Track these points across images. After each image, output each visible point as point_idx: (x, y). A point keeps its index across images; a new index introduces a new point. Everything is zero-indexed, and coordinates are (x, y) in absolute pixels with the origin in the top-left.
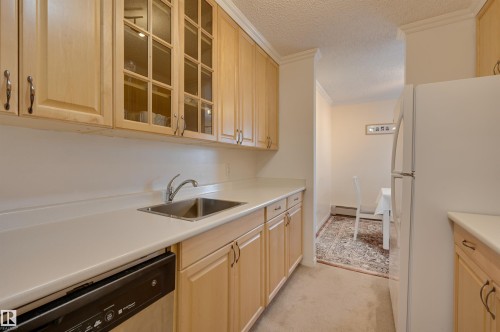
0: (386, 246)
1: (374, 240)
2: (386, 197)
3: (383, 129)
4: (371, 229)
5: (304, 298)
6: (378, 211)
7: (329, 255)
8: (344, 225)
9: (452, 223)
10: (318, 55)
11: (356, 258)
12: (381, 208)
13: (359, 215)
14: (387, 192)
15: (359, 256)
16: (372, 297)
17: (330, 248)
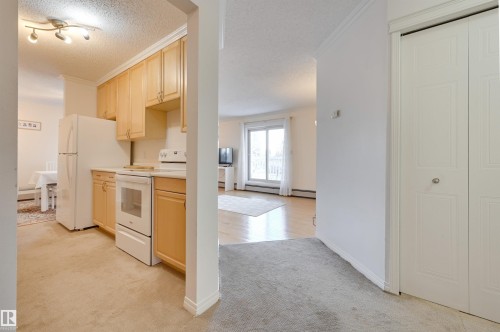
0: (44, 210)
12: (42, 183)
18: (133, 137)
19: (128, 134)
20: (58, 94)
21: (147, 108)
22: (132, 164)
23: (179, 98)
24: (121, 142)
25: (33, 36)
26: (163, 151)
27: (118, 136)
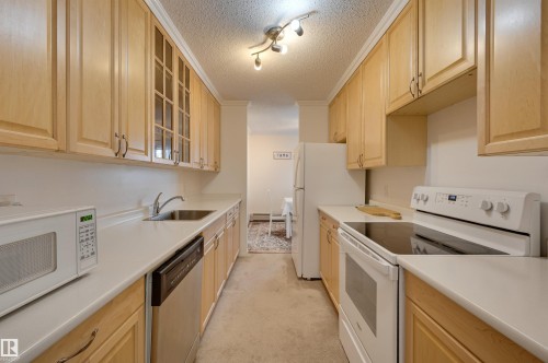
0: (288, 237)
1: (281, 234)
2: (289, 204)
3: (283, 156)
4: (278, 227)
5: (246, 274)
6: (284, 214)
7: (255, 248)
8: (260, 227)
9: (319, 211)
10: (250, 105)
11: (272, 246)
12: (286, 211)
13: (272, 218)
14: (290, 200)
15: (274, 244)
16: (284, 263)
17: (255, 243)
18: (367, 165)
19: (360, 161)
20: (294, 123)
21: (389, 116)
22: (367, 202)
23: (474, 69)
24: (352, 172)
25: (258, 63)
26: (420, 190)
27: (348, 163)
